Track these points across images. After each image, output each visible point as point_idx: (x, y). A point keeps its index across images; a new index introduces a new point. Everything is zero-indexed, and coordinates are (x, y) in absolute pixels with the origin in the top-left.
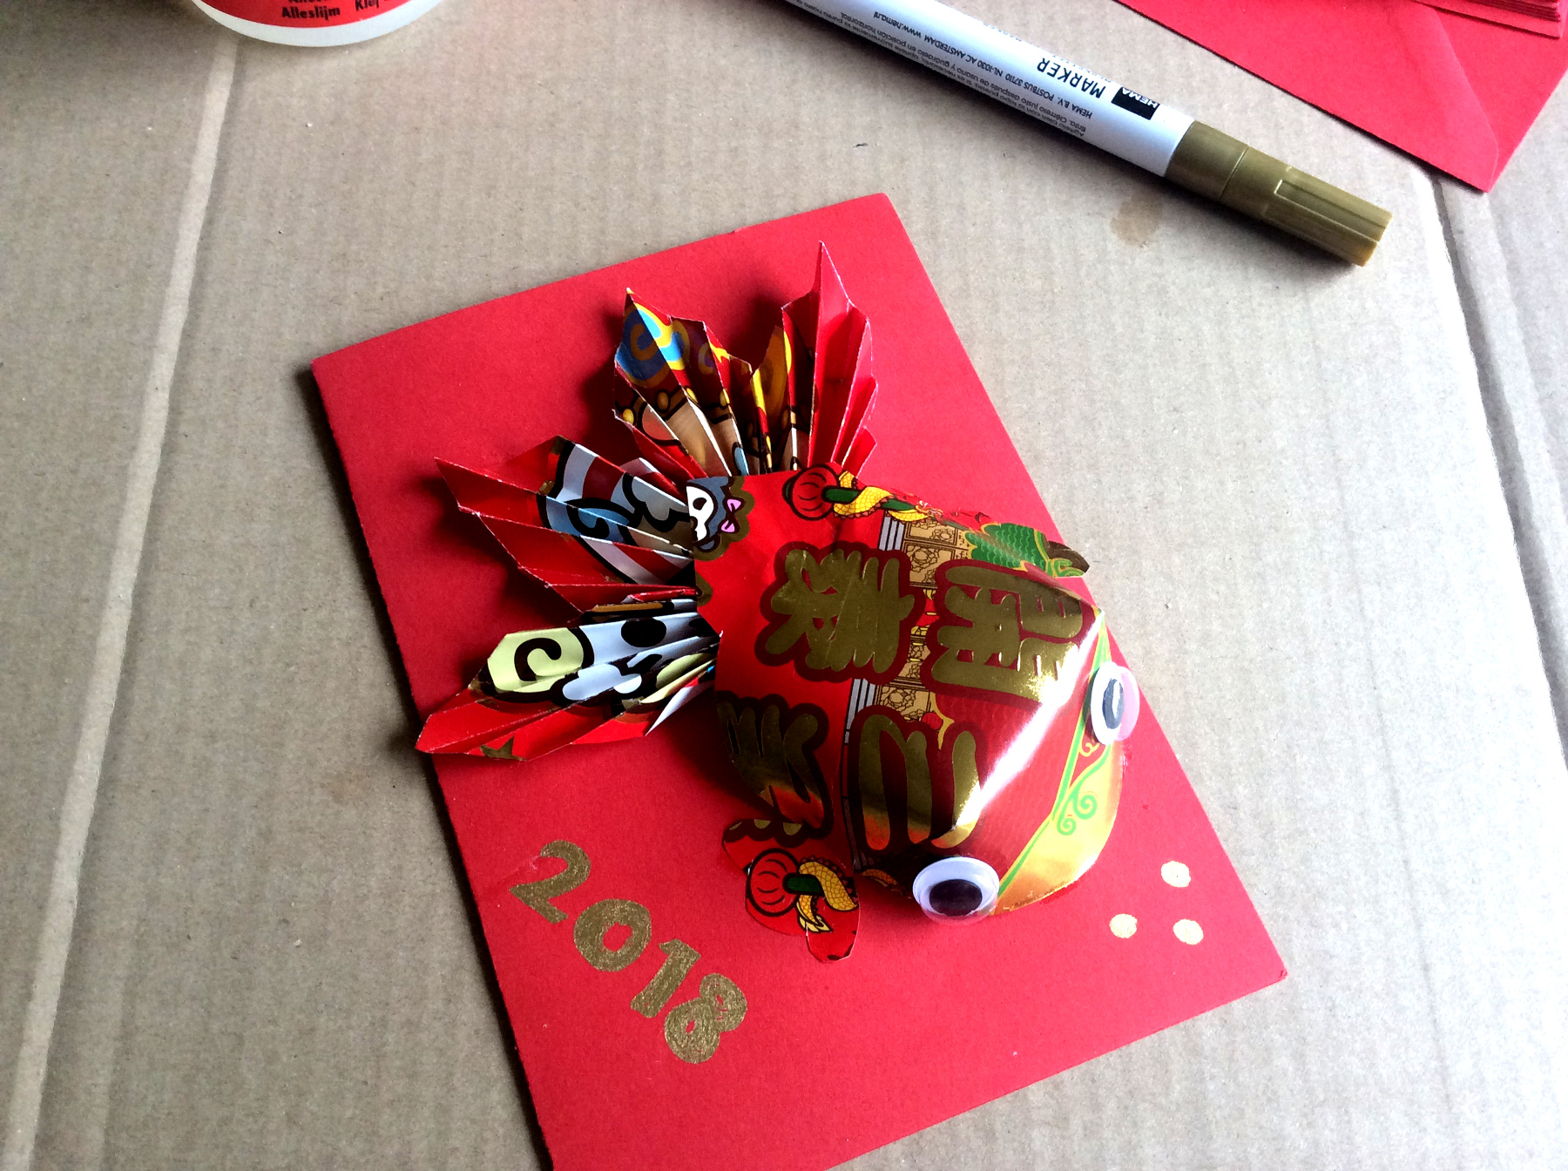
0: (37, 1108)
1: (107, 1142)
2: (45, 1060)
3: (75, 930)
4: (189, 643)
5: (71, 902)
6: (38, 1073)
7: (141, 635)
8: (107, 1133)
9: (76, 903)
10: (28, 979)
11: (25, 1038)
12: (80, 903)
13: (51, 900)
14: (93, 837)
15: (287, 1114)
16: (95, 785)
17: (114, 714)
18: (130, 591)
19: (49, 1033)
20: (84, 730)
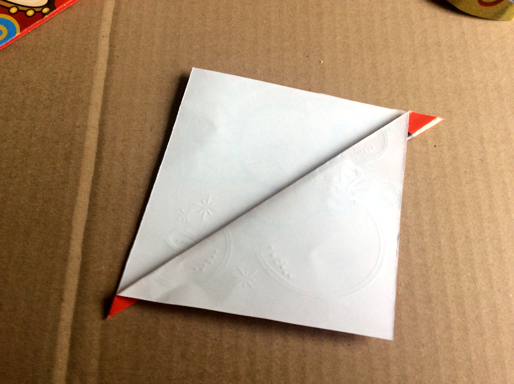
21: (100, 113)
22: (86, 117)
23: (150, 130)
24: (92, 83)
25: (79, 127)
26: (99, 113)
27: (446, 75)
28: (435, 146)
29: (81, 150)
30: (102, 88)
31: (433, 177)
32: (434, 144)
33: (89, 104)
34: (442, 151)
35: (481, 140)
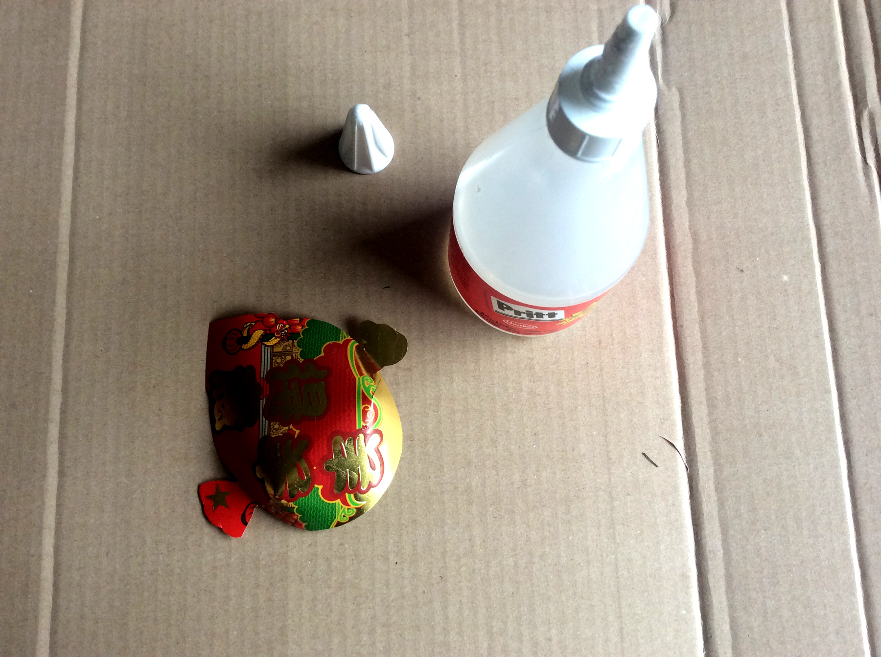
21: (54, 538)
22: (40, 544)
23: (106, 555)
24: (43, 503)
25: (33, 556)
26: (52, 538)
27: (416, 477)
28: (396, 563)
29: (38, 581)
30: (54, 507)
31: (391, 599)
32: (396, 561)
34: (403, 570)
35: (444, 553)
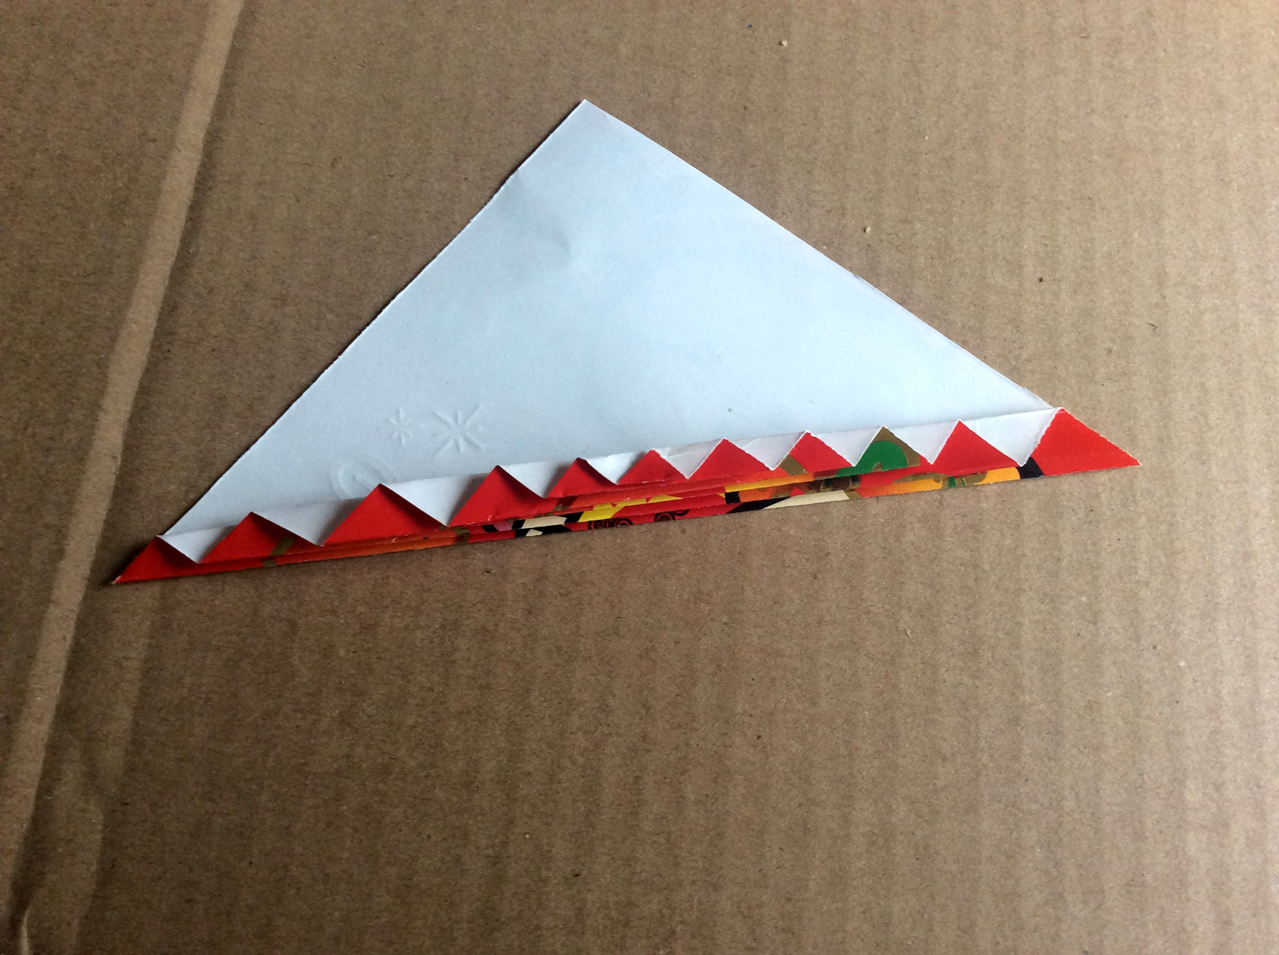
0: (60, 676)
1: (136, 723)
2: (72, 623)
3: (116, 488)
4: (263, 197)
5: (115, 458)
6: (65, 638)
7: (210, 183)
8: (137, 710)
9: (119, 460)
10: (61, 533)
11: (53, 598)
12: (124, 461)
13: (92, 453)
14: (144, 391)
15: (340, 714)
16: (150, 337)
17: (175, 264)
18: (202, 135)
19: (80, 596)
20: (141, 276)
33: (187, 87)
